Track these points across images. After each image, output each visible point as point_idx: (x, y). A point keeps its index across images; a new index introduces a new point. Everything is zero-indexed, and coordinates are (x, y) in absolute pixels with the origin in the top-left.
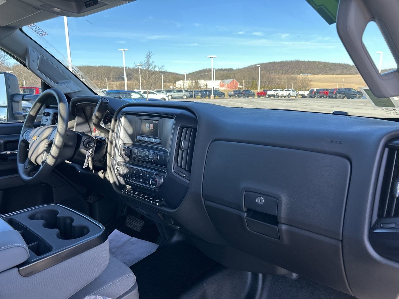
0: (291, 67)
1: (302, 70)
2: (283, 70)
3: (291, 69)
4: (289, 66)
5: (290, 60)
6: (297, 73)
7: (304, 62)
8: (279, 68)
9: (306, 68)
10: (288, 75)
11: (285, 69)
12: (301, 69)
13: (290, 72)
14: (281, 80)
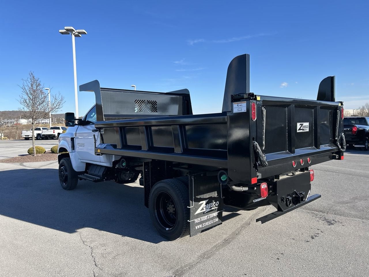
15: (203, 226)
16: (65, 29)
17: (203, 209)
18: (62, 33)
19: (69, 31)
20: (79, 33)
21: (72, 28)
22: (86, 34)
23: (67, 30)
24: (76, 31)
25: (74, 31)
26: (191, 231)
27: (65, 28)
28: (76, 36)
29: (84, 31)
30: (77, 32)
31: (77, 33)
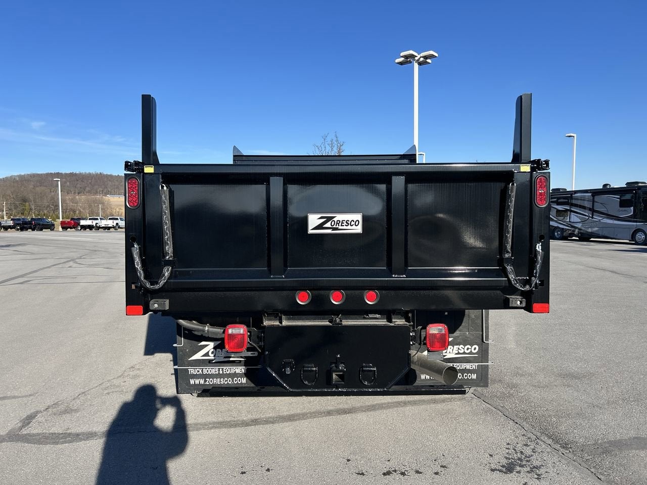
0: (90, 183)
1: (109, 190)
2: (76, 187)
3: (90, 185)
4: (85, 181)
5: (87, 172)
6: (101, 193)
7: (111, 176)
8: (68, 183)
9: (115, 185)
10: (85, 195)
11: (78, 185)
12: (107, 188)
13: (89, 192)
14: (77, 203)
15: (207, 383)
16: (402, 57)
17: (207, 354)
18: (401, 63)
19: (409, 59)
20: (426, 57)
21: (411, 52)
22: (436, 57)
23: (406, 57)
24: (419, 56)
25: (416, 57)
26: (180, 384)
27: (402, 54)
28: (420, 64)
29: (432, 52)
30: (421, 57)
31: (422, 59)
